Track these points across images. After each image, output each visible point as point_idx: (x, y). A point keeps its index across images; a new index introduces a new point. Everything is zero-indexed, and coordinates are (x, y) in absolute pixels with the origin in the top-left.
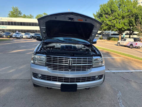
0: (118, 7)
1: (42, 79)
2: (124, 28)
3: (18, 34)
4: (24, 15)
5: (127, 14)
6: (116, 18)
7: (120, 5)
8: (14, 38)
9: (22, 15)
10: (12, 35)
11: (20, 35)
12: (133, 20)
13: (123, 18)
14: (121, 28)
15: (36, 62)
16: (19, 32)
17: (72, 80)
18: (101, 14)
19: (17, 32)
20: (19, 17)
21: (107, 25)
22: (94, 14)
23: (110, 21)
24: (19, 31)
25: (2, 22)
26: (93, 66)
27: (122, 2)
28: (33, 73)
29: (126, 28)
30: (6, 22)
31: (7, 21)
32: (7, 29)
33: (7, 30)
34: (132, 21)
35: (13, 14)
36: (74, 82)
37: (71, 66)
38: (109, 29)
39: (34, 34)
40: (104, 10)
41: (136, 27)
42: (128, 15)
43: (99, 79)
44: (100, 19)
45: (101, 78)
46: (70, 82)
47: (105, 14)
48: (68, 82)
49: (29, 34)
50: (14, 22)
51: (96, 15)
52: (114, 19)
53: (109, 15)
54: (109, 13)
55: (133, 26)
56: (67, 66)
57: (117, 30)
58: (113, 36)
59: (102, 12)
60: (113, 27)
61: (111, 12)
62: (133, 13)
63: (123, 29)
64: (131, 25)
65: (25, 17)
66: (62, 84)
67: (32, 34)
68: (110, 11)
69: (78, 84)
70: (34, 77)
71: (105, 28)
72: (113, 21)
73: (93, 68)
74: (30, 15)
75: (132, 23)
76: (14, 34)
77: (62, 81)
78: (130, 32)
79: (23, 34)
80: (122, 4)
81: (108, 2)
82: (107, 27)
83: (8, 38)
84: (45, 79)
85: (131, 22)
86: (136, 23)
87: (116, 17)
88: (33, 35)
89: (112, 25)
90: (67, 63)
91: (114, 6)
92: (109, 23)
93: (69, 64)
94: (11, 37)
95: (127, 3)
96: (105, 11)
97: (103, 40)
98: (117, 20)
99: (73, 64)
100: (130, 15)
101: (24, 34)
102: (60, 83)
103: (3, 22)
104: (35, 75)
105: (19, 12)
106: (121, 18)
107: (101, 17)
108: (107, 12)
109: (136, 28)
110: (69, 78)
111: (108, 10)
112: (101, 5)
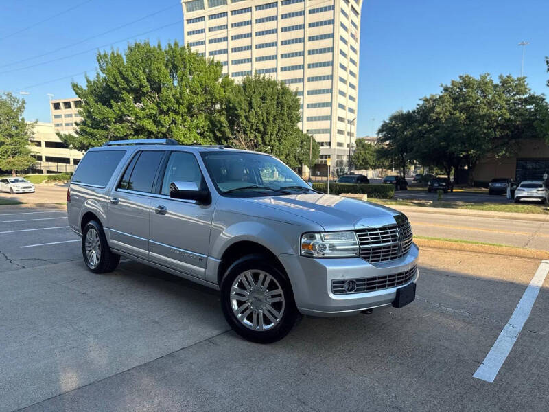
7: (176, 67)
12: (223, 119)
17: (407, 276)
18: (116, 89)
22: (75, 86)
34: (220, 122)
44: (110, 106)
51: (85, 89)
54: (143, 90)
61: (149, 88)
66: (398, 290)
68: (145, 82)
75: (223, 129)
81: (129, 49)
85: (219, 126)
86: (232, 131)
87: (170, 105)
91: (158, 69)
92: (150, 126)
96: (128, 82)
102: (393, 290)
106: (186, 110)
108: (136, 85)
111: (139, 80)
112: (102, 53)
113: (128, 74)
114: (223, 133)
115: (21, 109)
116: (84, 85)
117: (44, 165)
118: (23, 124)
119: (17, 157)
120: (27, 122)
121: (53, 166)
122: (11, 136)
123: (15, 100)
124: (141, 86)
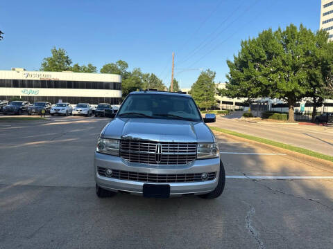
0: (282, 46)
1: (113, 177)
2: (299, 92)
3: (61, 105)
4: (77, 65)
5: (303, 60)
6: (278, 69)
7: (287, 42)
8: (53, 114)
9: (72, 65)
10: (50, 108)
11: (66, 108)
12: (317, 72)
13: (295, 68)
14: (291, 90)
15: (104, 149)
16: (63, 102)
17: (162, 177)
18: (245, 60)
19: (60, 102)
20: (65, 70)
21: (260, 84)
22: (228, 62)
23: (265, 75)
24: (66, 99)
25: (29, 81)
26: (198, 157)
27: (290, 34)
28: (99, 168)
29: (303, 91)
30: (37, 81)
31: (39, 79)
32: (38, 95)
33: (39, 98)
34: (315, 75)
35: (54, 63)
36: (165, 181)
37: (160, 155)
38: (265, 93)
39: (97, 106)
40: (250, 53)
41: (327, 88)
42: (306, 63)
43: (209, 179)
44: (242, 71)
45: (212, 179)
46: (159, 181)
47: (253, 62)
48: (155, 181)
49: (86, 107)
50: (55, 81)
51: (233, 62)
52: (274, 73)
53: (263, 63)
54: (262, 59)
55: (319, 86)
56: (153, 155)
57: (283, 95)
58: (276, 109)
59: (246, 58)
60: (272, 88)
61: (266, 57)
62: (316, 58)
63: (297, 94)
64: (314, 84)
65: (77, 69)
67: (92, 105)
68: (264, 54)
69: (171, 185)
70: (100, 174)
71: (255, 91)
72: (272, 75)
73: (197, 159)
74: (90, 65)
75: (317, 79)
76: (54, 106)
77: (145, 181)
78: (314, 100)
79: (73, 106)
80: (292, 40)
81: (259, 35)
82: (259, 88)
83: (41, 114)
84: (117, 178)
85: (314, 77)
86: (324, 80)
87: (278, 67)
88: (95, 109)
89: (269, 85)
90: (154, 151)
91: (272, 44)
92: (264, 81)
93: (157, 152)
94: (48, 112)
95: (303, 37)
96: (253, 56)
97: (251, 119)
98: (282, 74)
99: (163, 151)
100: (311, 63)
101: (76, 105)
103: (32, 81)
104: (102, 171)
105: (65, 60)
106: (291, 69)
107: (244, 69)
108: (257, 56)
109: (325, 90)
110: (156, 175)
111: (259, 53)
112: (244, 41)
113: (253, 51)
114: (317, 82)
115: (213, 77)
116: (233, 61)
117: (221, 105)
118: (214, 85)
119: (208, 102)
120: (215, 83)
121: (225, 106)
122: (207, 91)
123: (211, 73)
124: (261, 57)
